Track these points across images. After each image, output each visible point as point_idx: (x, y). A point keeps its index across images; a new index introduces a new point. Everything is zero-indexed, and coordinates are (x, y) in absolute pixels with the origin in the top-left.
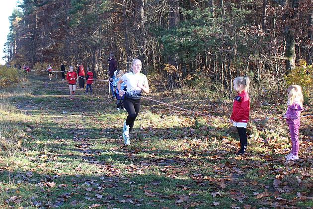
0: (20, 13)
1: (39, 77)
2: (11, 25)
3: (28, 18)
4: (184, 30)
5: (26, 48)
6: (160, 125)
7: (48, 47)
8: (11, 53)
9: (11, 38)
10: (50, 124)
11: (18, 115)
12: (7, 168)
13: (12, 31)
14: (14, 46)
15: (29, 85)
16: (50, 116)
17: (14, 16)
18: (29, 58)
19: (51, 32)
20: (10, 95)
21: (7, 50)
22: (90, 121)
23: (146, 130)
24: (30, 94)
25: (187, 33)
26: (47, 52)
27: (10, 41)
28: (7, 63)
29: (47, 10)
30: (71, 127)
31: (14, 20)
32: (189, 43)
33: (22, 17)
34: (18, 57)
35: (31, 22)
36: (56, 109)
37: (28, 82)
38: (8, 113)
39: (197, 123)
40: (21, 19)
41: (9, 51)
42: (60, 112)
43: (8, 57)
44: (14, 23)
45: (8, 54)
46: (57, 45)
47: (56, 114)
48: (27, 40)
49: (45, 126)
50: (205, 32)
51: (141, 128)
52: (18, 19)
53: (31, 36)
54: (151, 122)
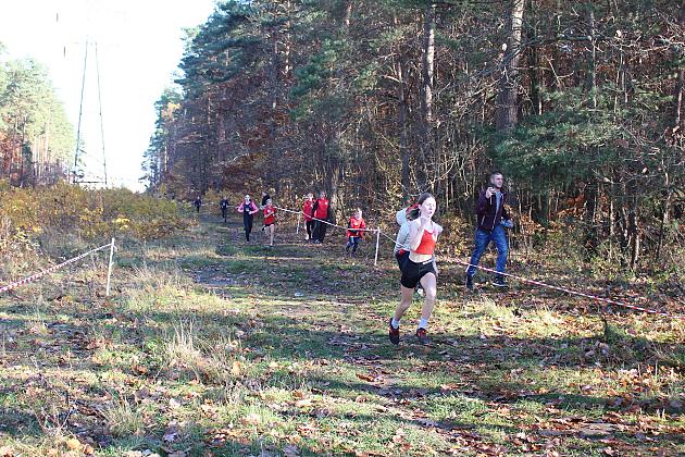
0: (177, 95)
1: (215, 218)
2: (158, 118)
3: (193, 105)
4: (543, 131)
5: (188, 161)
6: (521, 332)
7: (233, 161)
8: (156, 171)
9: (158, 142)
10: (281, 320)
11: (206, 297)
12: (231, 434)
13: (161, 130)
14: (163, 159)
15: (203, 234)
16: (271, 303)
17: (165, 101)
18: (193, 182)
19: (242, 131)
20: (173, 253)
21: (148, 164)
22: (362, 316)
23: (496, 342)
24: (211, 252)
25: (550, 137)
26: (232, 171)
27: (154, 148)
28: (149, 190)
29: (234, 90)
30: (326, 329)
31: (165, 108)
32: (556, 157)
33: (181, 102)
34: (172, 178)
35: (200, 112)
36: (276, 287)
37: (200, 229)
38: (183, 292)
39: (607, 331)
40: (178, 106)
41: (152, 167)
42: (288, 294)
43: (150, 178)
44: (164, 113)
45: (150, 172)
46: (252, 157)
47: (280, 297)
48: (190, 147)
49: (270, 324)
50: (590, 136)
51: (482, 337)
52: (172, 106)
53: (198, 139)
54: (498, 324)
